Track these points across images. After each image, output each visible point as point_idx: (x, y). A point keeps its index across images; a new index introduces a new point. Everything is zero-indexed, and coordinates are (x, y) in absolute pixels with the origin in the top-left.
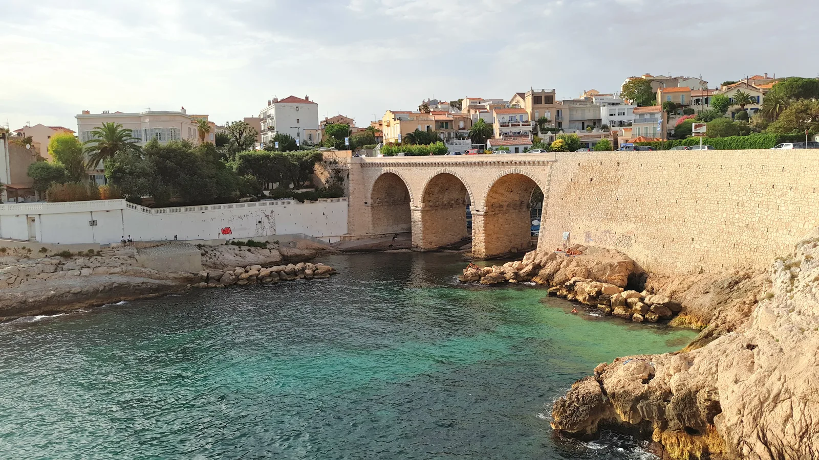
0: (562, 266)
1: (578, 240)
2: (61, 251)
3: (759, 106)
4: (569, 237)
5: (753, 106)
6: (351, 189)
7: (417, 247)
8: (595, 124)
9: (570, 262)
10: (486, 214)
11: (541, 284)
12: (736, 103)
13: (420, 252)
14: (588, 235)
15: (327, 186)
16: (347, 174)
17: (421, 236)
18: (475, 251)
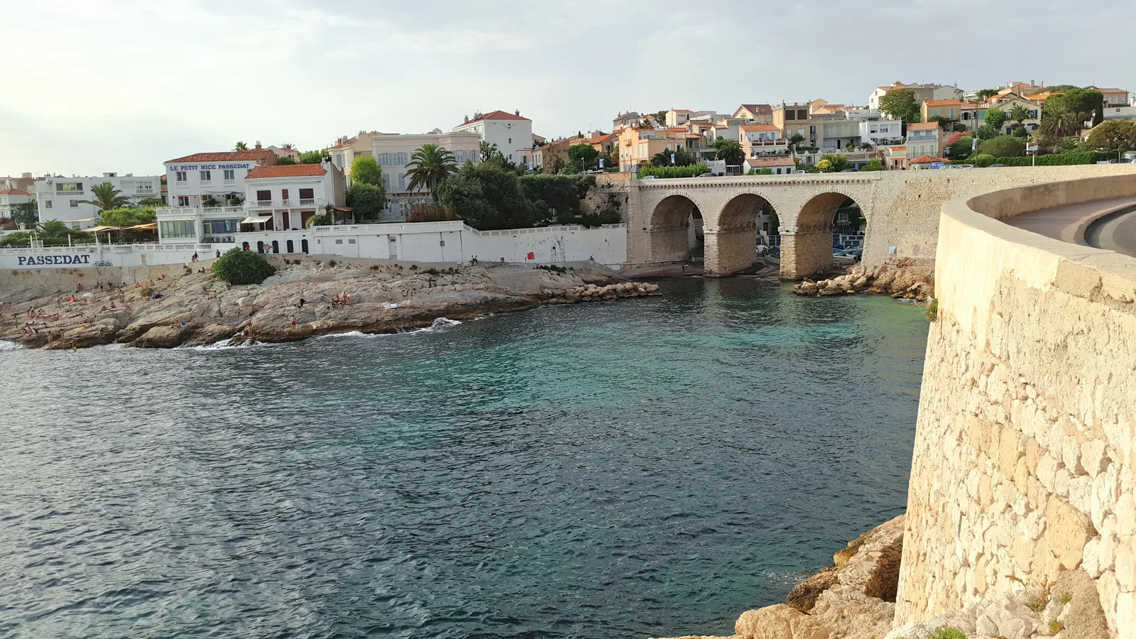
0: (896, 276)
1: (907, 253)
2: (428, 269)
3: (1038, 122)
4: (895, 252)
5: (1031, 121)
6: (630, 214)
7: (711, 272)
8: (852, 141)
9: (903, 273)
10: (797, 235)
11: (879, 293)
12: (1012, 118)
13: (715, 278)
14: (916, 248)
15: (598, 212)
16: (624, 198)
17: (716, 261)
18: (783, 273)
